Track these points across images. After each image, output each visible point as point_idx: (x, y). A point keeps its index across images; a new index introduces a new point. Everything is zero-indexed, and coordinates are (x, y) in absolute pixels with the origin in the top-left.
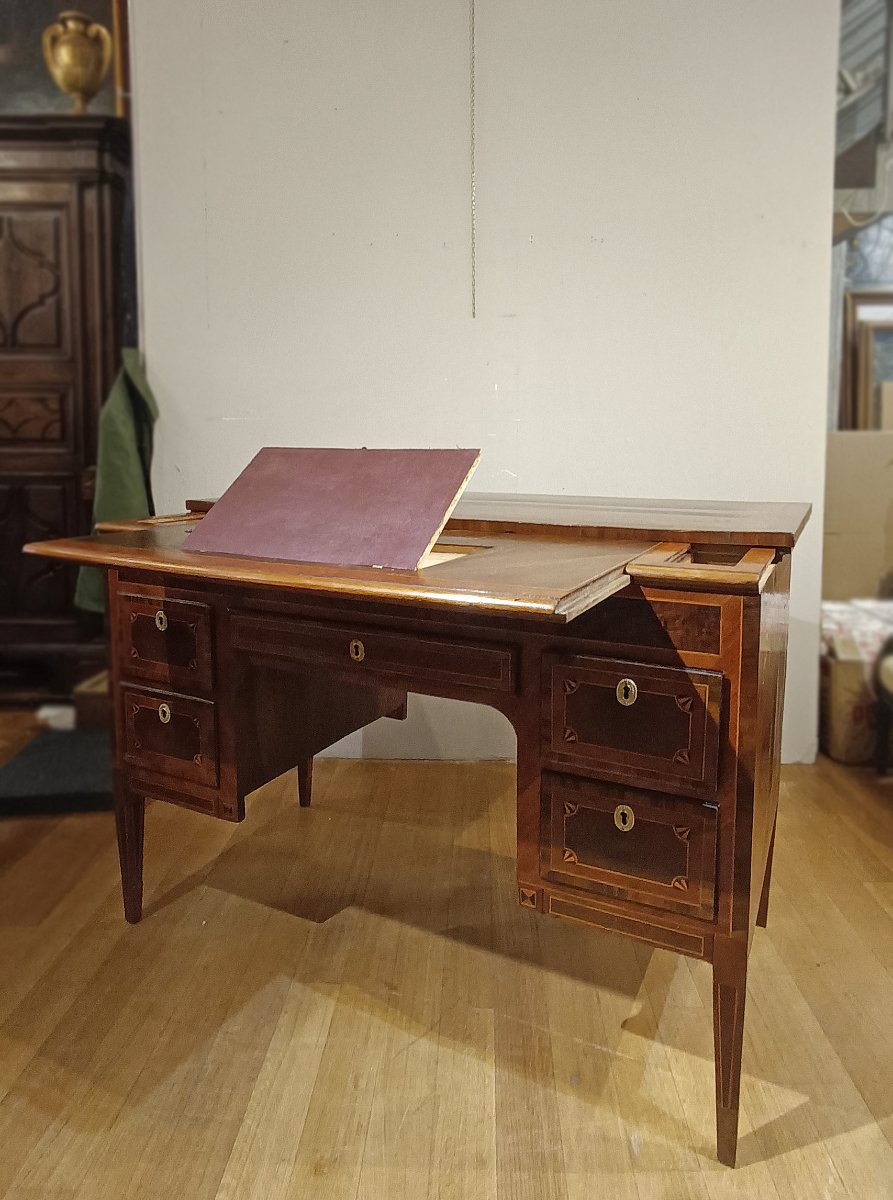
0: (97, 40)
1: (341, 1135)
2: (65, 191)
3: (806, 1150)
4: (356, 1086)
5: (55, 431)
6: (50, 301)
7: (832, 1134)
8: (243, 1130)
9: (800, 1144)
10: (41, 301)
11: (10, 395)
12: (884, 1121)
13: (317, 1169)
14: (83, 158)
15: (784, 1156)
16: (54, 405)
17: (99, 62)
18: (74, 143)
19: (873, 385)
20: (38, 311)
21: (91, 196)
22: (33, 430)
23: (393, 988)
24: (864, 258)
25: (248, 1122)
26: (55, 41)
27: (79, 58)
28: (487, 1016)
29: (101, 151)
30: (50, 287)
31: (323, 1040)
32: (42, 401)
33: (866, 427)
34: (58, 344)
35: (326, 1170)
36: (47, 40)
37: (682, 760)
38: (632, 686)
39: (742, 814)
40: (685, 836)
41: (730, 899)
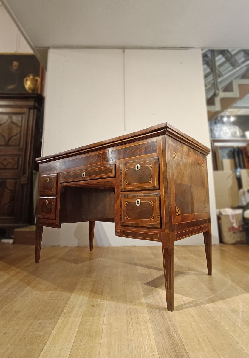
0: (37, 81)
2: (25, 110)
5: (16, 167)
6: (18, 135)
10: (16, 135)
11: (4, 157)
14: (31, 103)
16: (16, 160)
17: (36, 85)
18: (29, 100)
19: (220, 160)
20: (15, 137)
21: (32, 111)
22: (10, 166)
24: (214, 134)
26: (27, 80)
27: (32, 83)
29: (35, 102)
30: (18, 132)
32: (13, 159)
33: (220, 170)
34: (19, 145)
36: (25, 80)
37: (151, 182)
38: (139, 166)
39: (165, 194)
40: (152, 204)
41: (164, 221)
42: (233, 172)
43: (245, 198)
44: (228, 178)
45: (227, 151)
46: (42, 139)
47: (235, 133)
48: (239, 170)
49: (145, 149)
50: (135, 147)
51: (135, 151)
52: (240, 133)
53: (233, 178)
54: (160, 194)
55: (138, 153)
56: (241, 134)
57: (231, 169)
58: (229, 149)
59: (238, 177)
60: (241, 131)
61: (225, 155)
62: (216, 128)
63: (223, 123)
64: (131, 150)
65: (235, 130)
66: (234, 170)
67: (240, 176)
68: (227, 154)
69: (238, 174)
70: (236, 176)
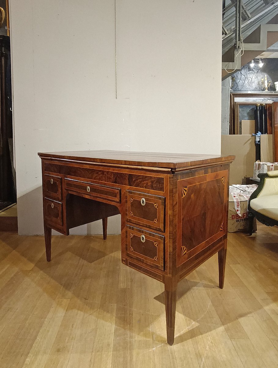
1: (67, 340)
3: (203, 336)
4: (72, 327)
7: (211, 331)
8: (36, 341)
9: (201, 334)
12: (226, 326)
13: (58, 351)
15: (197, 337)
17: (1, 19)
23: (86, 299)
24: (237, 84)
25: (38, 338)
28: (115, 306)
31: (64, 314)
33: (237, 133)
35: (61, 350)
37: (156, 222)
38: (144, 200)
39: (170, 239)
40: (157, 245)
41: (168, 265)
42: (253, 136)
43: (259, 172)
44: (245, 143)
45: (248, 110)
46: (12, 109)
48: (259, 134)
49: (151, 183)
50: (141, 177)
51: (141, 181)
53: (251, 143)
54: (165, 237)
55: (145, 185)
56: (270, 84)
57: (251, 133)
58: (252, 107)
59: (257, 143)
61: (246, 114)
62: (239, 76)
63: (250, 69)
64: (137, 180)
67: (259, 141)
68: (248, 113)
69: (258, 140)
70: (255, 141)
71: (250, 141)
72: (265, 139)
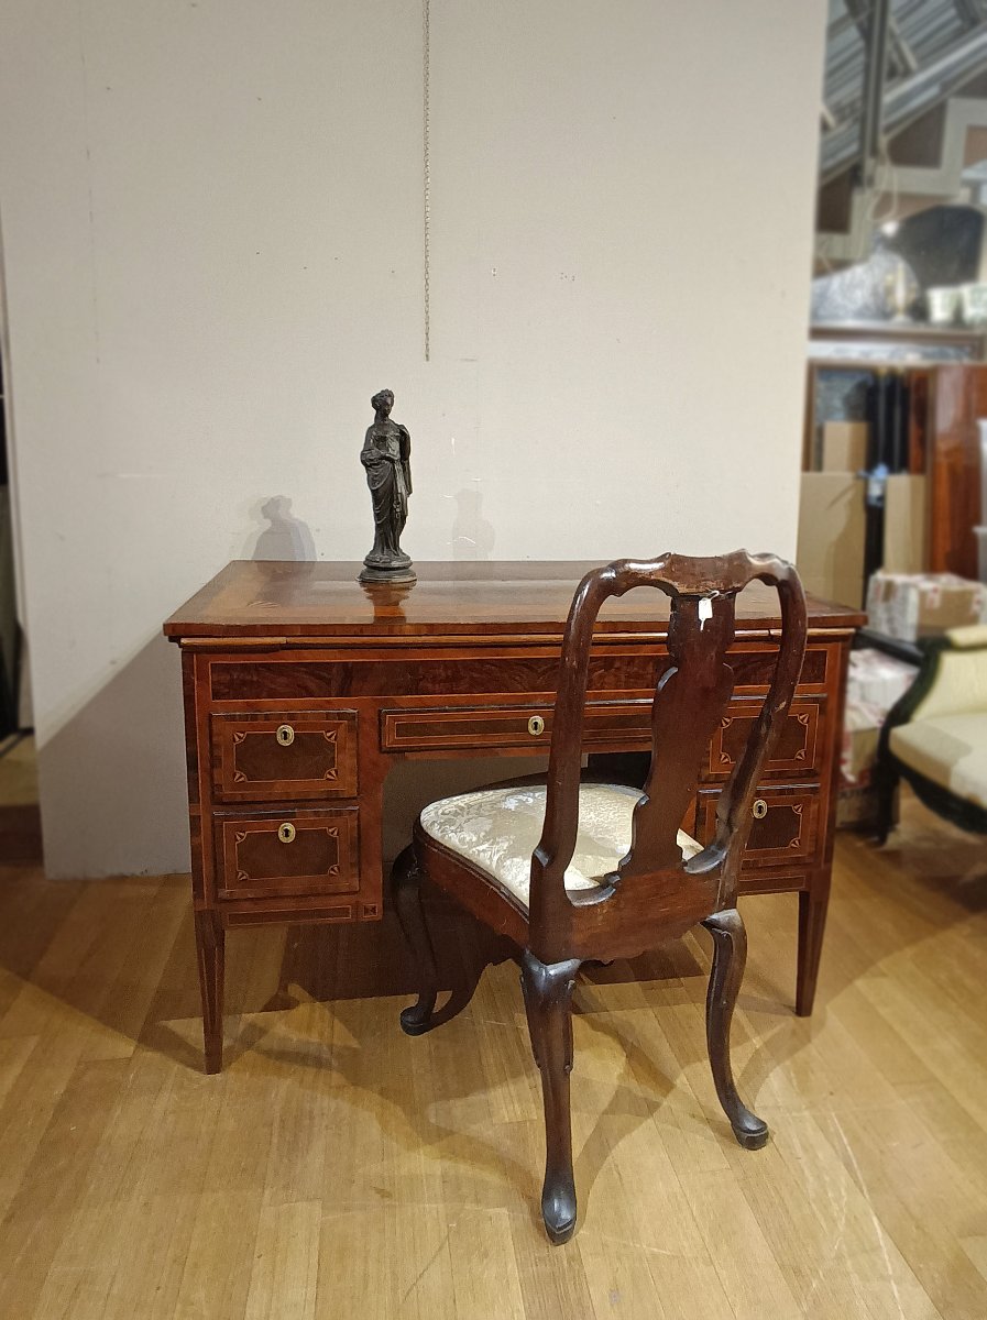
19: (816, 424)
33: (808, 468)
42: (858, 477)
43: (889, 610)
44: (834, 502)
45: (847, 386)
47: (890, 291)
48: (881, 472)
52: (908, 290)
53: (851, 503)
56: (913, 296)
57: (853, 468)
58: (859, 378)
59: (873, 502)
60: (915, 285)
61: (838, 403)
65: (890, 278)
66: (862, 472)
67: (882, 498)
68: (847, 400)
69: (875, 491)
70: (866, 497)
71: (849, 496)
72: (900, 492)
